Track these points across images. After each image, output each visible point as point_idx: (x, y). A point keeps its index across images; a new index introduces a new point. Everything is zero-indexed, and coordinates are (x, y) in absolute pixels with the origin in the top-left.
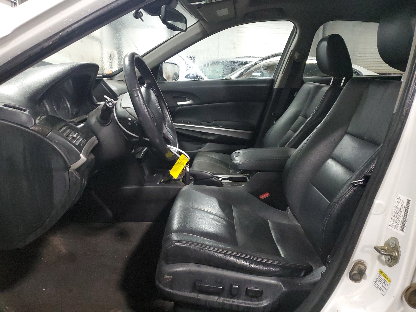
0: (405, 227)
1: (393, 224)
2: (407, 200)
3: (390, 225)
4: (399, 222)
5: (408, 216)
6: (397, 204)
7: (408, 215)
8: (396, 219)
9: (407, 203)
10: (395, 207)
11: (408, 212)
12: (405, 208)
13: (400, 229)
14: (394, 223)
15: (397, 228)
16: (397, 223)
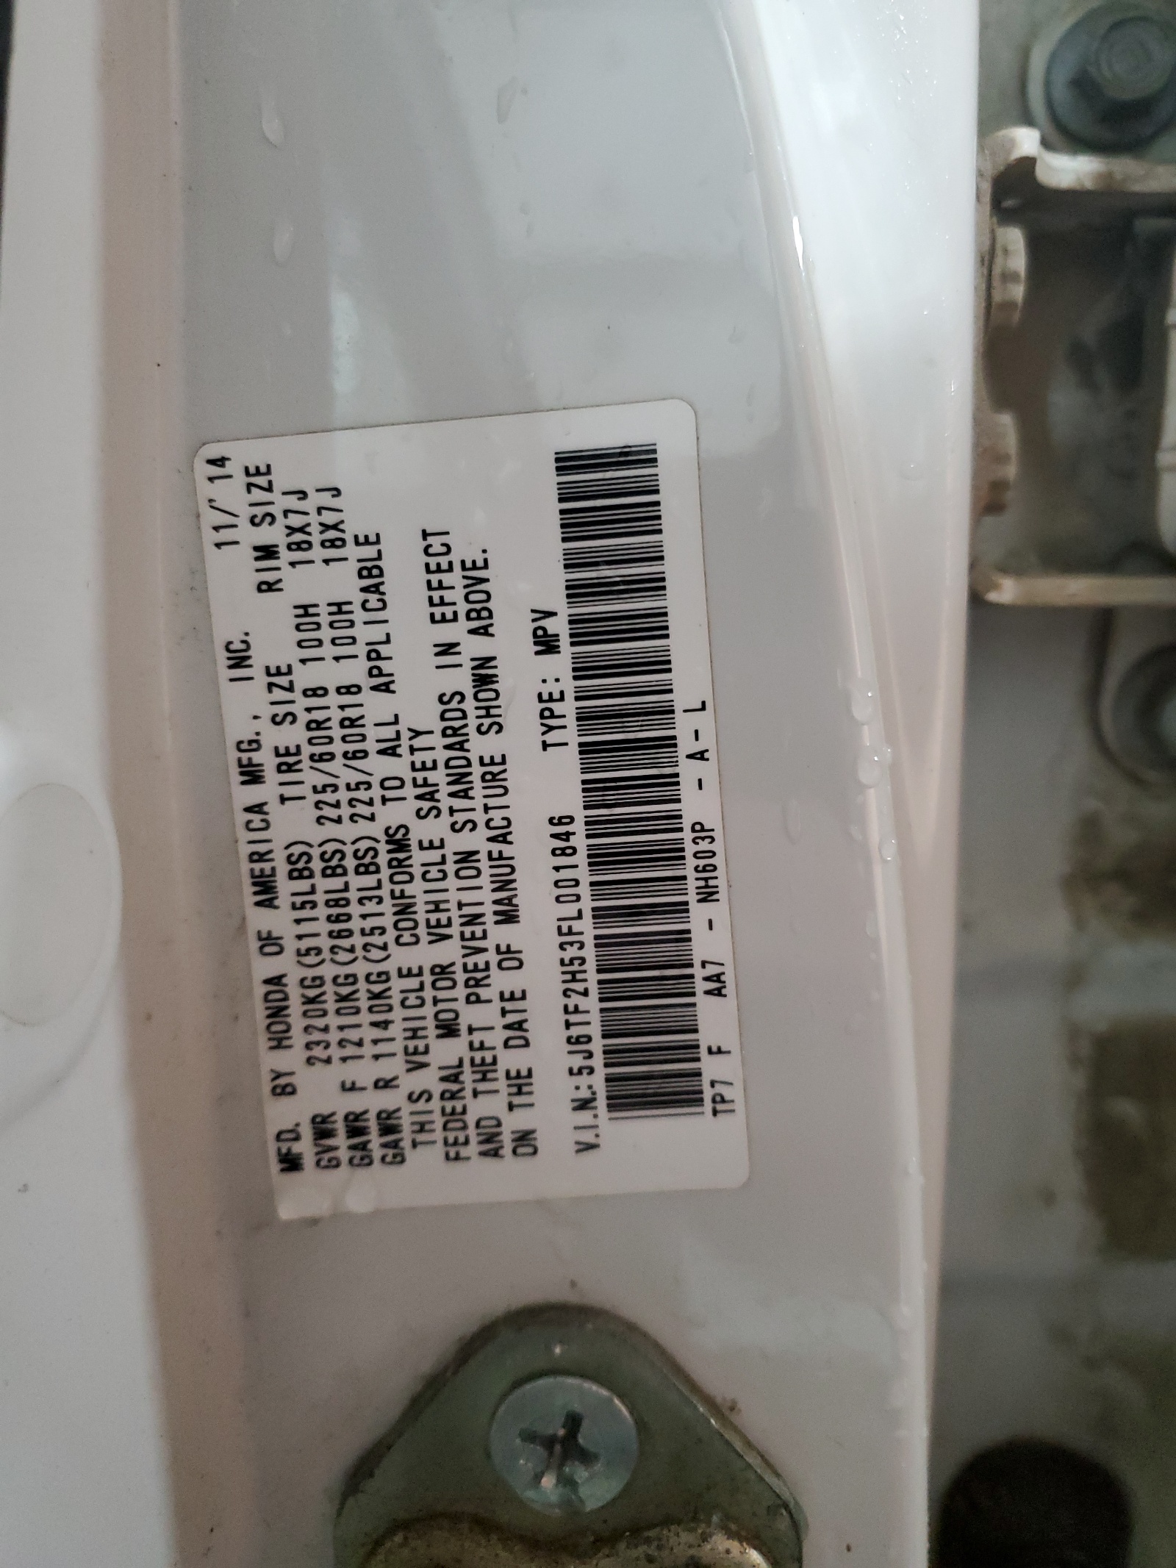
0: (707, 1009)
1: (373, 1102)
2: (550, 481)
3: (305, 1147)
4: (501, 981)
5: (688, 771)
6: (305, 677)
7: (686, 745)
8: (402, 957)
9: (572, 526)
10: (265, 758)
11: (680, 699)
12: (561, 664)
13: (583, 1105)
14: (393, 1067)
15: (513, 1123)
16: (469, 1015)
